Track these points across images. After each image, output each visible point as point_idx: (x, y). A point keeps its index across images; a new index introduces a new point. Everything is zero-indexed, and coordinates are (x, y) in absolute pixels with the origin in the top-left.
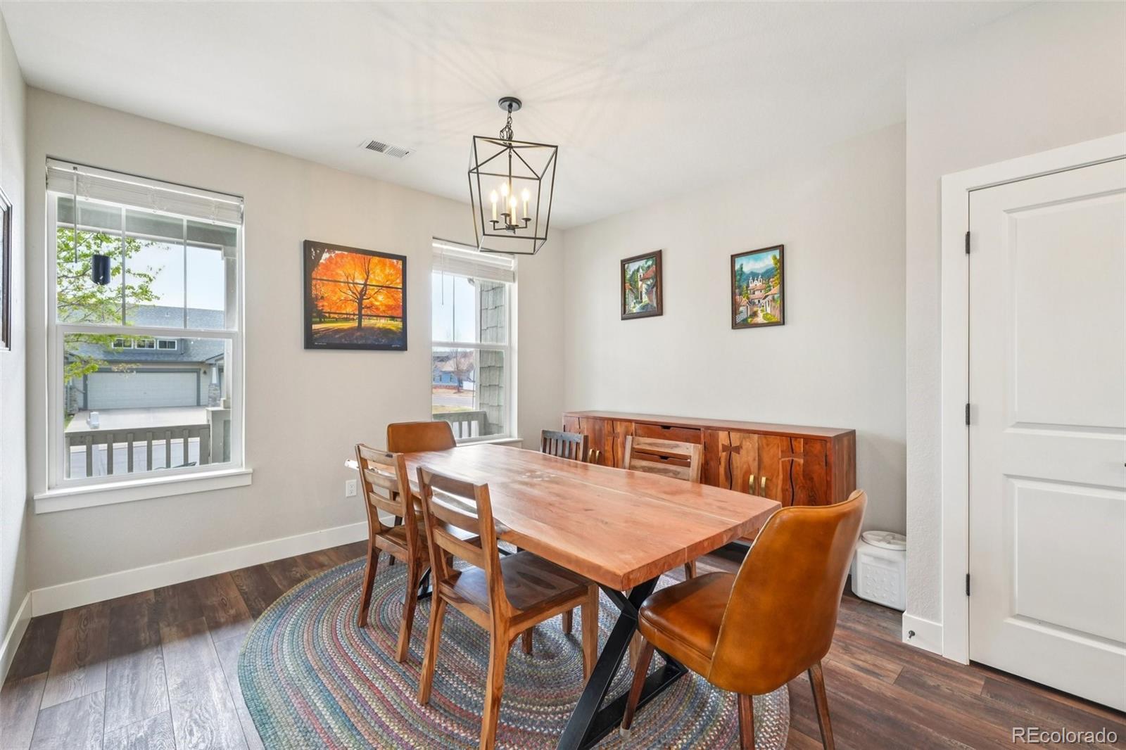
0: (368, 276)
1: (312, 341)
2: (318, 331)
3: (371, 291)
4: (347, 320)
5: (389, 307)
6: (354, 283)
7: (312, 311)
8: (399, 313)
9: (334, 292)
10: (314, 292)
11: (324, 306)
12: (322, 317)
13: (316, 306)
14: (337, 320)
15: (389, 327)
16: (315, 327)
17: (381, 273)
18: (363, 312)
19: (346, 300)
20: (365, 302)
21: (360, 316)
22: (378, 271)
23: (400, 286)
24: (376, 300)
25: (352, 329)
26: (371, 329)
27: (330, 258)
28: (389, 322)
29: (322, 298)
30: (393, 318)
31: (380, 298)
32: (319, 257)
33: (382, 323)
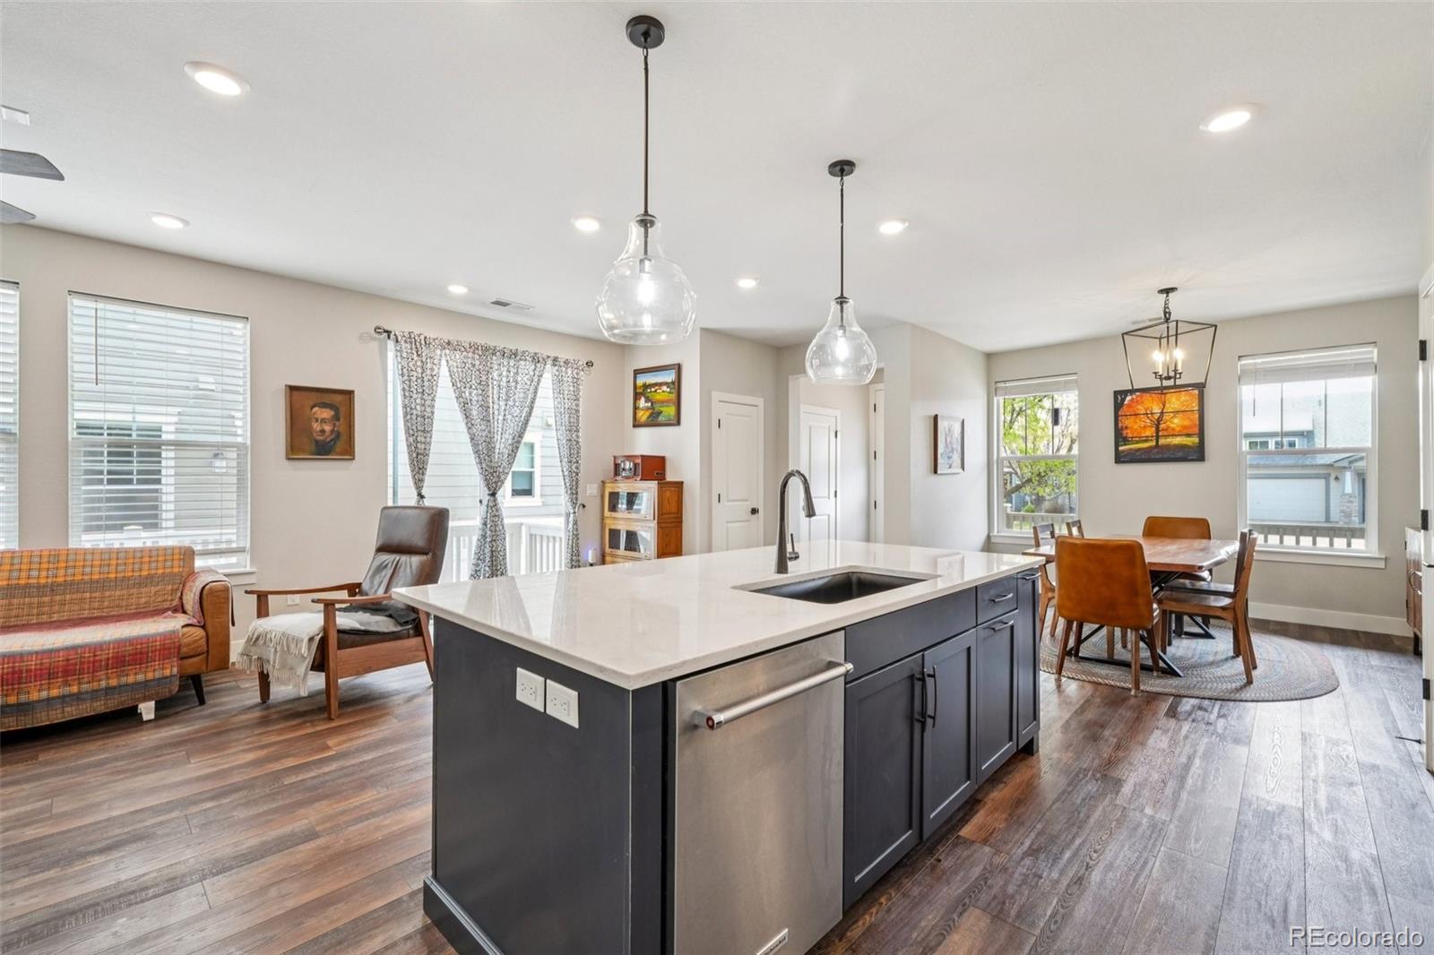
0: (1164, 406)
1: (1120, 458)
2: (1123, 451)
3: (1166, 417)
4: (1146, 441)
5: (1185, 427)
6: (1152, 414)
7: (1120, 437)
8: (1196, 430)
9: (1136, 422)
10: (1120, 425)
11: (1128, 433)
12: (1126, 441)
13: (1122, 434)
14: (1137, 442)
15: (1184, 443)
16: (1121, 448)
17: (1175, 402)
18: (1160, 434)
19: (1145, 427)
20: (1162, 426)
21: (1158, 437)
22: (1173, 400)
23: (1197, 408)
24: (1172, 423)
25: (1151, 448)
26: (1168, 447)
27: (1132, 400)
28: (1185, 439)
29: (1126, 428)
30: (1188, 435)
31: (1176, 421)
32: (1123, 400)
33: (1177, 440)
